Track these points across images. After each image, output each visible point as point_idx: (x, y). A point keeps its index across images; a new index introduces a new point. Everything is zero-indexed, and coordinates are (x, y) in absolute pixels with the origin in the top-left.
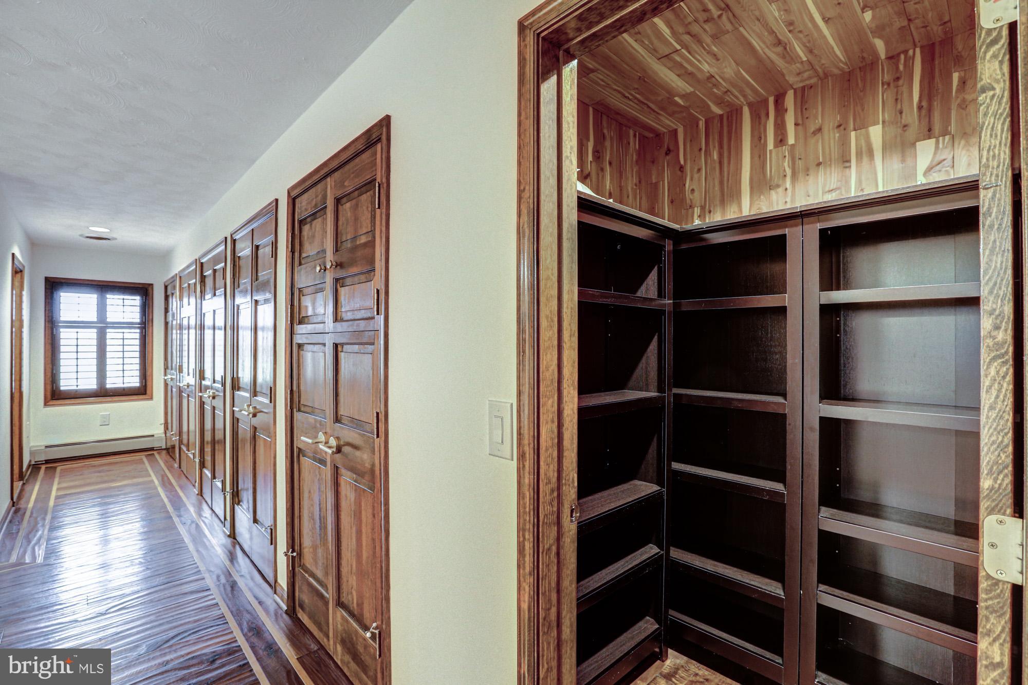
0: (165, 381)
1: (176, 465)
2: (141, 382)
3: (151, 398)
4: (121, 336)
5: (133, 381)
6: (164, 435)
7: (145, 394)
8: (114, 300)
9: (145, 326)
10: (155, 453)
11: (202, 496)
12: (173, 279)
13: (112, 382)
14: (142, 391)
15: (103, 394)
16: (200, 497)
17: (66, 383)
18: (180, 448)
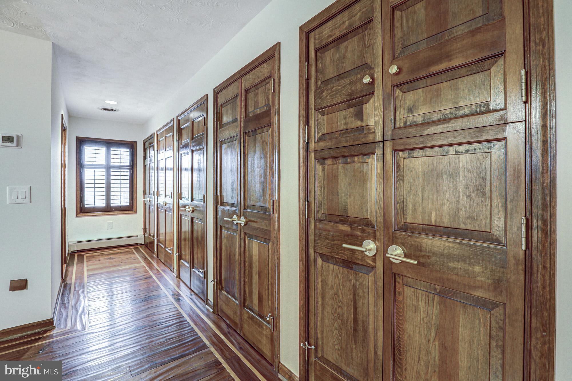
0: (144, 201)
1: (155, 256)
2: (130, 203)
3: (136, 213)
4: (118, 174)
5: (126, 202)
6: (143, 236)
7: (132, 210)
8: (114, 151)
9: (132, 167)
10: (139, 247)
11: (180, 278)
12: (151, 137)
13: (115, 203)
14: (131, 208)
15: (108, 209)
16: (178, 279)
17: (88, 203)
18: (158, 245)
